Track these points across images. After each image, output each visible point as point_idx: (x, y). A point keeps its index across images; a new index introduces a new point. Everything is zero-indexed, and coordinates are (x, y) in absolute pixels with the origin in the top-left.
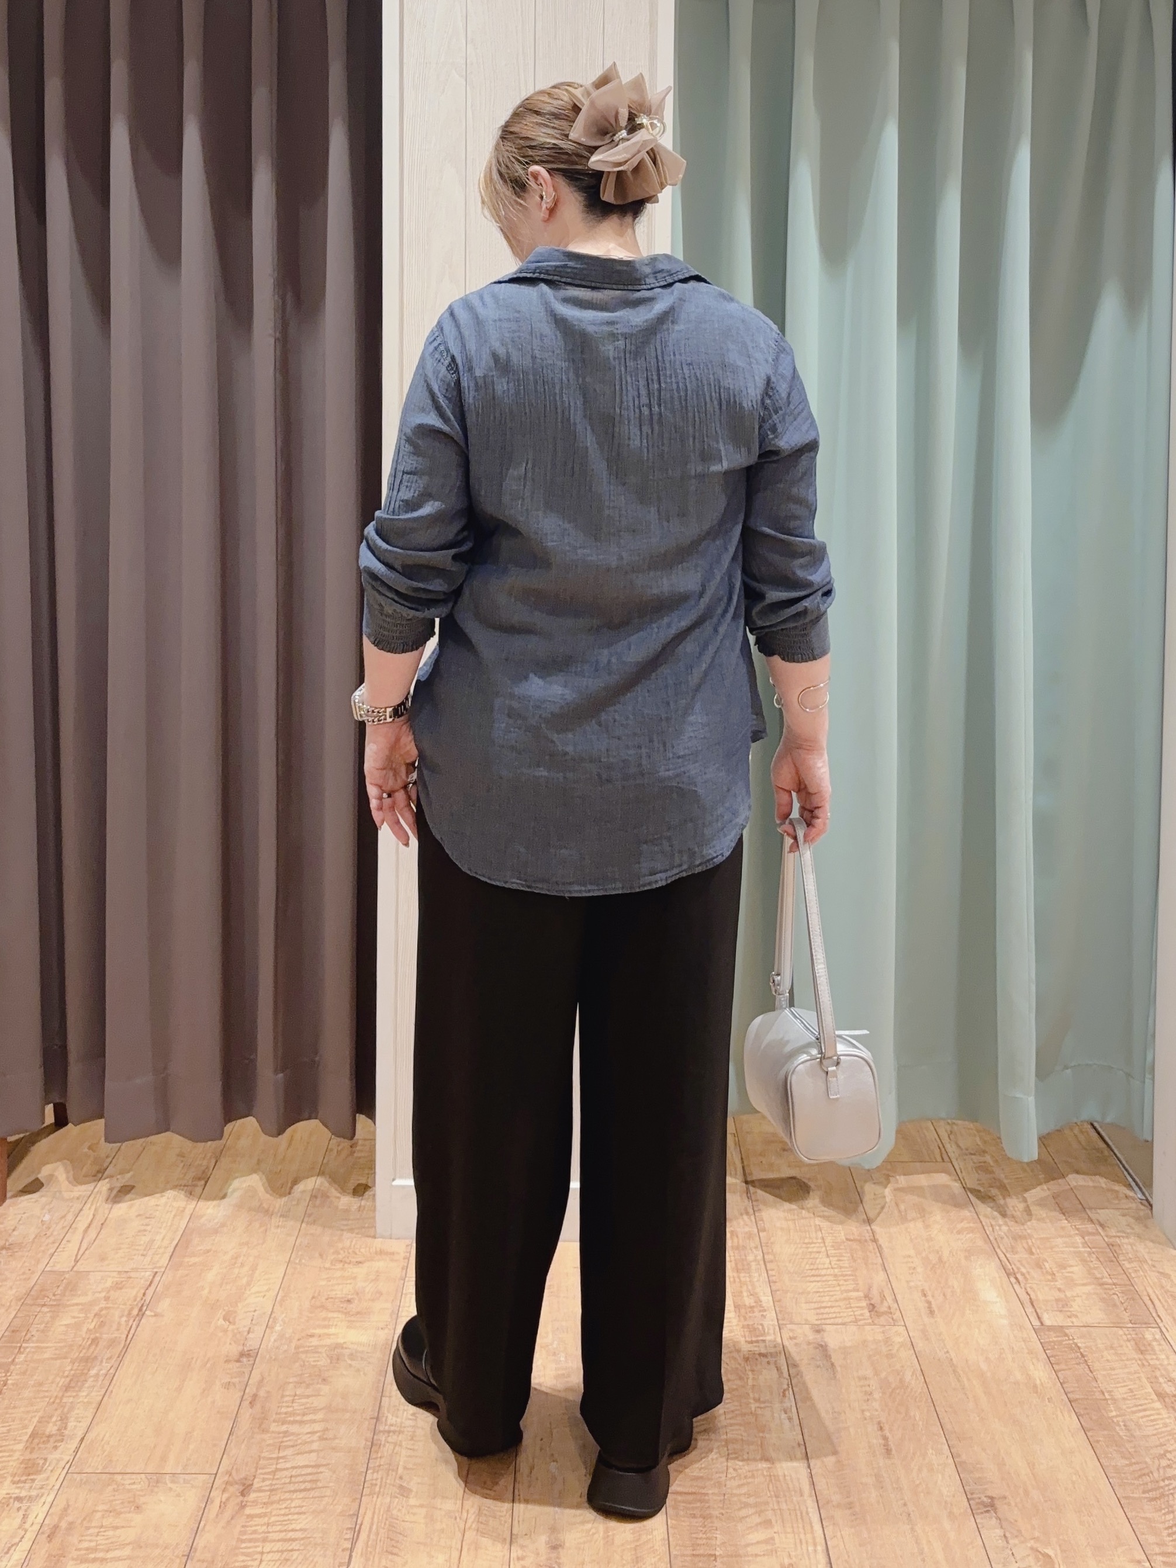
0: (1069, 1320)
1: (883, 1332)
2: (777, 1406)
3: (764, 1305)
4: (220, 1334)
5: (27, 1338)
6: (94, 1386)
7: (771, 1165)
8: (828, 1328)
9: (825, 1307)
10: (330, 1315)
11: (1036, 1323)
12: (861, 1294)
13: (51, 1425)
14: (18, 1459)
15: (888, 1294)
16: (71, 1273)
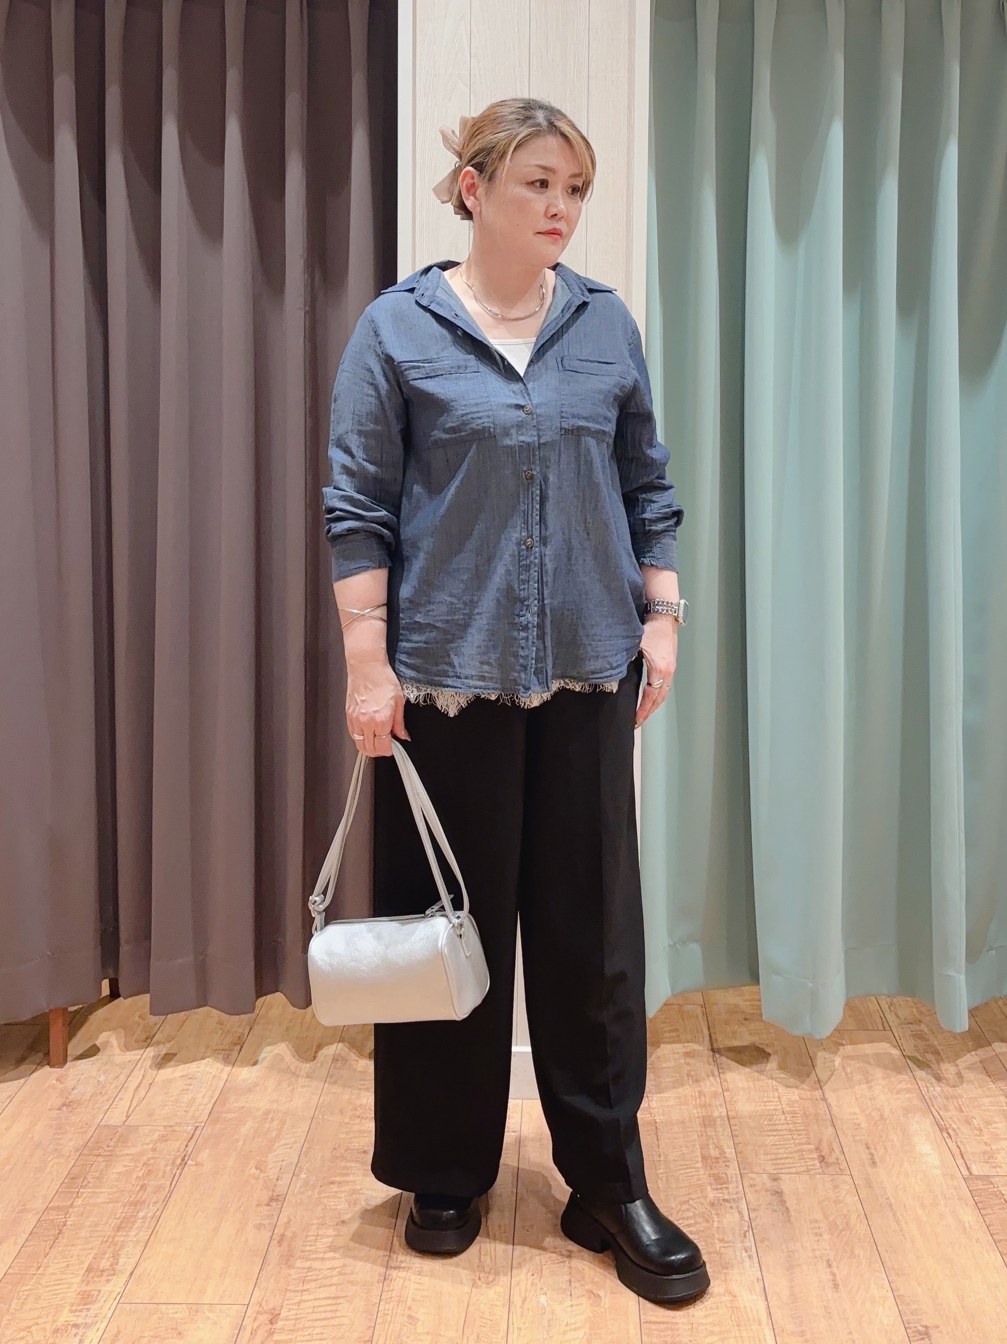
0: (994, 1170)
1: (832, 1180)
2: (739, 1245)
3: (728, 1156)
4: (253, 1182)
5: (84, 1184)
6: (142, 1227)
7: (734, 1033)
8: (783, 1176)
9: (782, 1158)
10: (349, 1164)
11: (965, 1172)
12: (812, 1147)
13: (104, 1261)
14: (76, 1291)
15: (836, 1146)
16: (123, 1127)
